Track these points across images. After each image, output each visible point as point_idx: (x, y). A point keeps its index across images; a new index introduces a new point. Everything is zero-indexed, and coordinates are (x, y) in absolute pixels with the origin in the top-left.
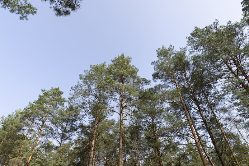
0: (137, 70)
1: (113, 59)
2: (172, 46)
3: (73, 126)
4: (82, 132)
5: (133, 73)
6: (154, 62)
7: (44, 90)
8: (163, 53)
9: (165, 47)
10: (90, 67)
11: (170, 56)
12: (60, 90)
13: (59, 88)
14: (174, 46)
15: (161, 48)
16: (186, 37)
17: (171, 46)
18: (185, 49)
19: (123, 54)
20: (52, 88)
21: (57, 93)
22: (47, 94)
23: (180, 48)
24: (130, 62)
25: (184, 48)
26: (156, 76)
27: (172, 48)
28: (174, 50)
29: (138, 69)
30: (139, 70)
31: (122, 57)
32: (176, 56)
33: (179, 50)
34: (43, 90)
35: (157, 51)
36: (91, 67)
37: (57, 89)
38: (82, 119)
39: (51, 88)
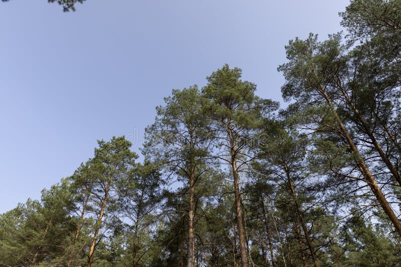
0: (253, 87)
1: (209, 76)
2: (314, 35)
3: (154, 194)
4: (169, 204)
5: (247, 92)
6: (283, 65)
7: (102, 142)
8: (298, 49)
9: (300, 39)
10: (173, 93)
11: (311, 52)
12: (126, 139)
13: (124, 137)
14: (317, 35)
15: (294, 41)
16: (339, 14)
17: (311, 35)
18: (338, 37)
19: (227, 65)
20: (114, 138)
21: (121, 145)
22: (106, 147)
23: (330, 36)
24: (240, 76)
25: (336, 34)
26: (287, 91)
27: (313, 38)
28: (318, 41)
29: (256, 86)
30: (257, 88)
31: (226, 69)
32: (321, 50)
33: (328, 39)
34: (101, 140)
35: (286, 47)
36: (174, 91)
37: (122, 139)
38: (167, 181)
39: (112, 138)
